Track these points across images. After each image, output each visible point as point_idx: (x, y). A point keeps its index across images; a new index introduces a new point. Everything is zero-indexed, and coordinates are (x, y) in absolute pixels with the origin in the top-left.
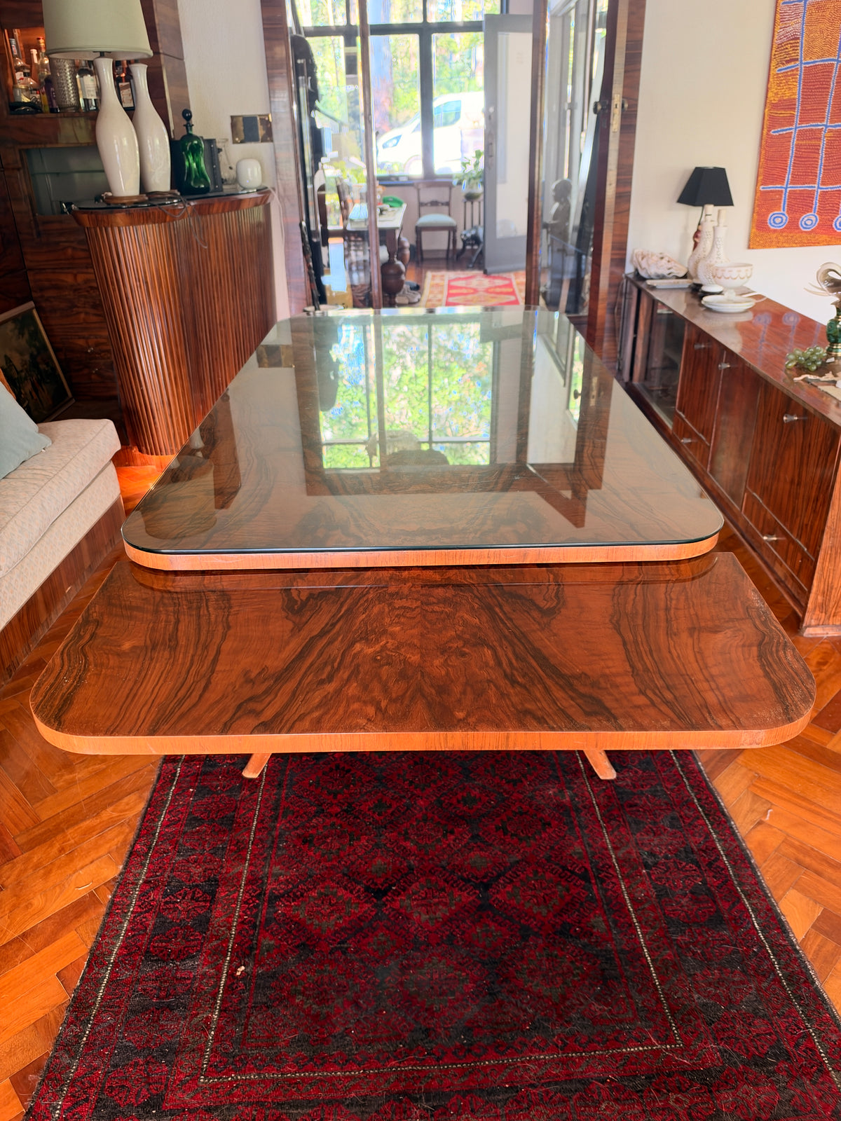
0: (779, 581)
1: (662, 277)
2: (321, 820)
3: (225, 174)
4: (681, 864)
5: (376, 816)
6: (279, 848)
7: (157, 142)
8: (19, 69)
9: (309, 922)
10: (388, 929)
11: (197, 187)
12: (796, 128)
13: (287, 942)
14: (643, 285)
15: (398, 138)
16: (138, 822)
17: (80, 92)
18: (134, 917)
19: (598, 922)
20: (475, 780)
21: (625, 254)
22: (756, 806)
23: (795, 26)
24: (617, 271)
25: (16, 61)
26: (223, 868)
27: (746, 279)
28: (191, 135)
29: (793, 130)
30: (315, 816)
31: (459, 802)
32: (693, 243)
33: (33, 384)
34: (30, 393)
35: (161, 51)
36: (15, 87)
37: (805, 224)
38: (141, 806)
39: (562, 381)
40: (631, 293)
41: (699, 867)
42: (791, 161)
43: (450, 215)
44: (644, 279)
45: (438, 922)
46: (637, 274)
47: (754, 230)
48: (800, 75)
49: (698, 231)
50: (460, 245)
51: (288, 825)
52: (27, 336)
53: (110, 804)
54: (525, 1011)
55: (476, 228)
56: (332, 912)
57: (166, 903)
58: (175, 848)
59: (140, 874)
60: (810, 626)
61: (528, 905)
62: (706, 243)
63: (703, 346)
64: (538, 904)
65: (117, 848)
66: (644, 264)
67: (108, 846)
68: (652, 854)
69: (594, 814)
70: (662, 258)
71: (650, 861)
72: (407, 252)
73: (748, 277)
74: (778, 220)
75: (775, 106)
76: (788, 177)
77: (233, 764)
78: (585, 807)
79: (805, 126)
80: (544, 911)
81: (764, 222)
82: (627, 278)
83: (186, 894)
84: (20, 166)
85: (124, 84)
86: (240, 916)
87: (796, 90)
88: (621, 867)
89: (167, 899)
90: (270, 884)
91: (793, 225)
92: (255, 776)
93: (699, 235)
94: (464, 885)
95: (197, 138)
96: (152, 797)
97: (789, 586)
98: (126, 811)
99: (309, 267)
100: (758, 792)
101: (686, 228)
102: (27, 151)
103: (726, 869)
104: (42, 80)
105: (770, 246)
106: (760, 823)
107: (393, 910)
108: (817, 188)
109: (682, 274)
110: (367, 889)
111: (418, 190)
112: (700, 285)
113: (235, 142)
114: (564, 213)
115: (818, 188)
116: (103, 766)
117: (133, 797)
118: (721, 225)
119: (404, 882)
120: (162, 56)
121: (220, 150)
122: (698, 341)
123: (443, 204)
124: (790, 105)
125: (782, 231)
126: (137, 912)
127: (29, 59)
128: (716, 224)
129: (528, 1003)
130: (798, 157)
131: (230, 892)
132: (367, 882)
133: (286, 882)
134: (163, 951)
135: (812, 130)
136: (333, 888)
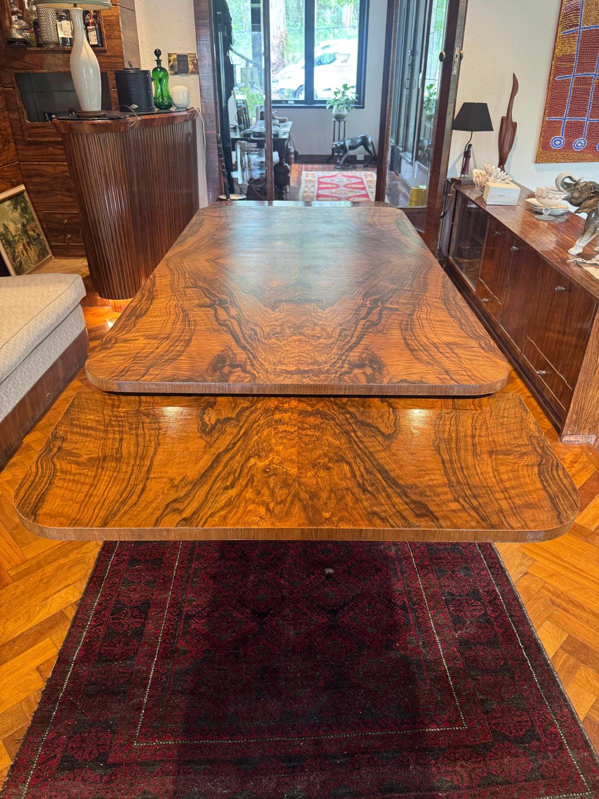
0: (546, 402)
2: (222, 562)
4: (470, 600)
6: (193, 582)
8: (14, 13)
9: (212, 634)
10: (267, 640)
12: (574, 76)
13: (197, 648)
14: (459, 188)
18: (91, 629)
22: (524, 561)
25: (13, 7)
26: (153, 595)
29: (572, 78)
30: (218, 560)
33: (24, 245)
34: (22, 252)
36: (11, 28)
37: (577, 146)
41: (483, 603)
42: (569, 100)
47: (540, 149)
51: (200, 566)
52: (19, 210)
53: (76, 549)
55: (344, 141)
56: (228, 627)
57: (113, 619)
58: (120, 580)
59: (95, 599)
60: (566, 435)
61: (364, 626)
63: (500, 234)
64: (371, 626)
65: (80, 579)
67: (73, 577)
68: (451, 593)
69: (411, 563)
71: (449, 598)
75: (559, 59)
78: (405, 558)
79: (580, 75)
80: (375, 631)
81: (548, 143)
82: (448, 182)
83: (127, 613)
84: (15, 86)
85: (91, 27)
86: (164, 630)
87: (575, 48)
88: (429, 602)
89: (115, 616)
90: (186, 607)
91: (568, 146)
94: (320, 611)
97: (553, 406)
98: (86, 553)
102: (20, 75)
103: (501, 605)
104: (31, 22)
105: (551, 162)
106: (526, 574)
107: (271, 627)
108: (586, 120)
110: (253, 612)
113: (171, 74)
115: (588, 120)
120: (119, 8)
122: (497, 230)
125: (560, 151)
126: (93, 625)
127: (22, 6)
129: (361, 696)
130: (574, 97)
131: (158, 612)
132: (253, 607)
133: (198, 606)
134: (110, 653)
135: (585, 78)
136: (229, 610)
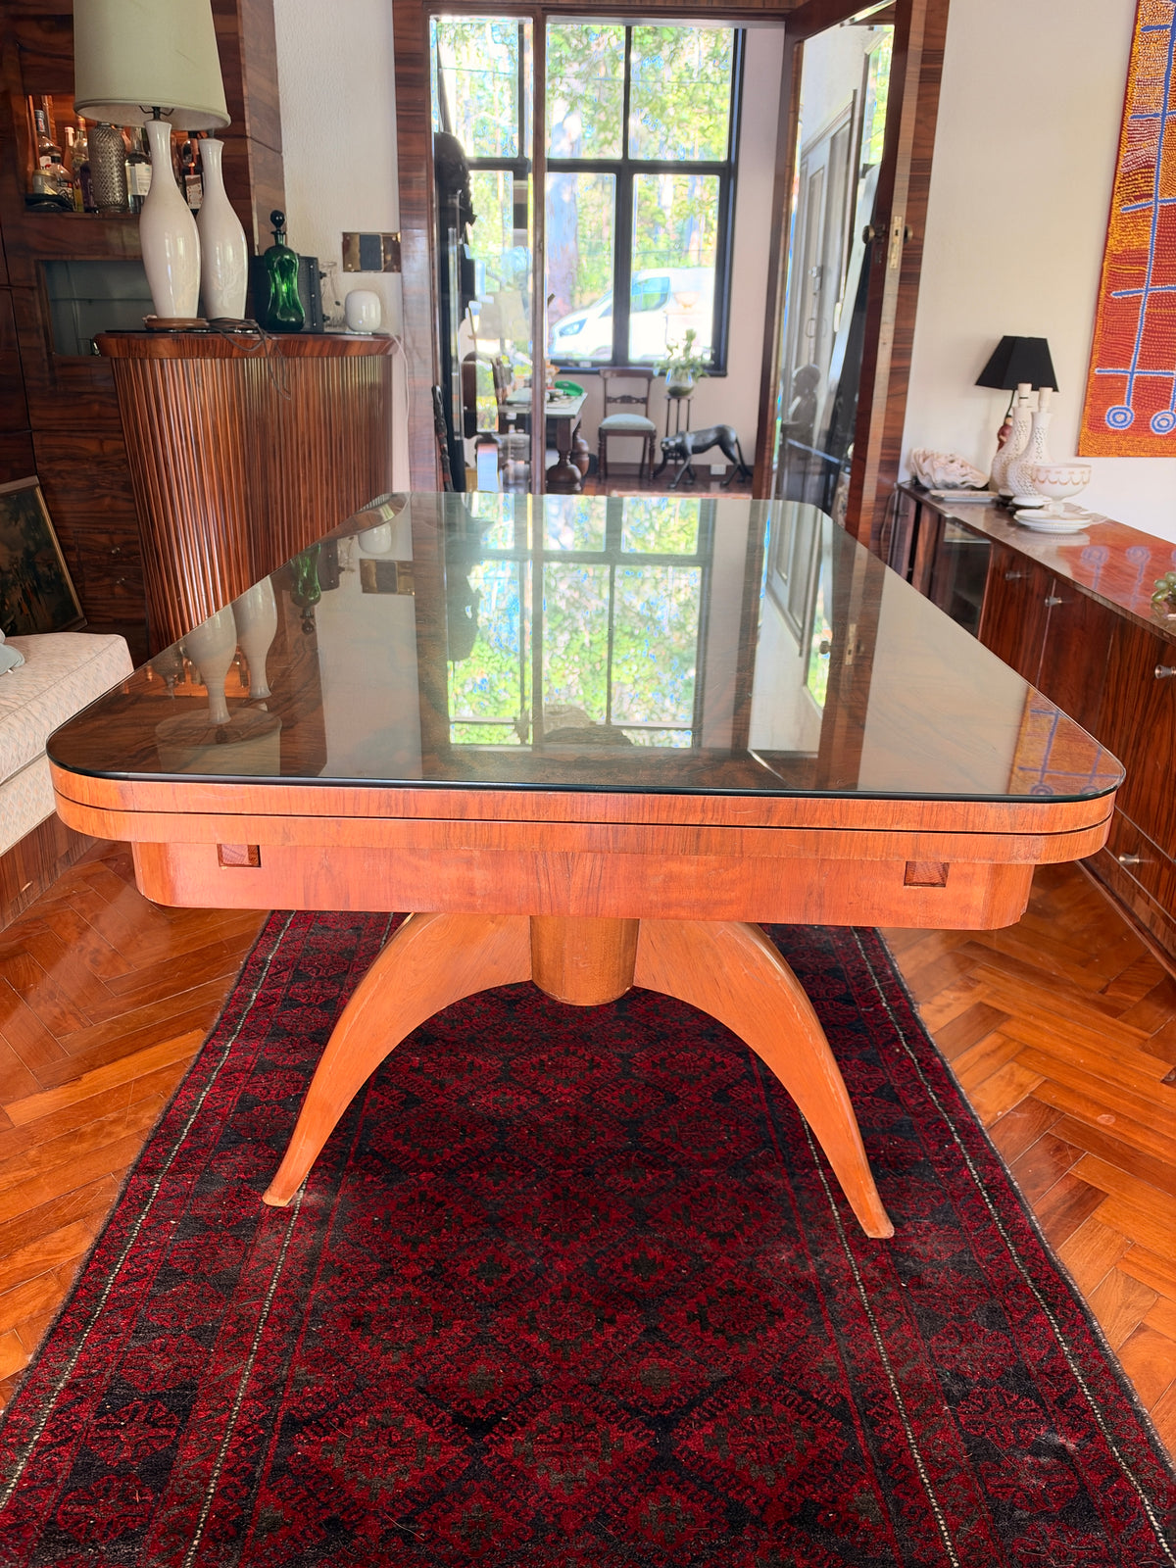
0: (1141, 928)
1: (954, 487)
2: (386, 1287)
3: (329, 310)
4: (1010, 1397)
5: (482, 1286)
6: (310, 1335)
7: (230, 251)
8: (44, 152)
9: (349, 1476)
10: (489, 1496)
11: (285, 320)
12: (1147, 290)
13: (306, 1515)
14: (926, 497)
15: (581, 324)
16: (75, 1272)
17: (129, 186)
18: (39, 1453)
19: (865, 1501)
20: (655, 1230)
21: (899, 455)
22: (1132, 1298)
23: (1148, 149)
24: (887, 481)
25: (44, 142)
26: (208, 1363)
27: (1081, 485)
28: (281, 246)
29: (1143, 293)
30: (377, 1280)
31: (626, 1267)
32: (997, 442)
33: (24, 592)
34: (19, 604)
35: (248, 134)
36: (35, 174)
37: (1159, 425)
38: (86, 1244)
39: (798, 648)
40: (906, 508)
41: (1043, 1405)
42: (1139, 336)
43: (647, 416)
44: (925, 490)
45: (580, 1487)
46: (916, 482)
47: (1086, 430)
48: (1155, 216)
49: (1005, 426)
50: (659, 458)
51: (329, 1293)
52: (22, 523)
53: (33, 1239)
55: (682, 435)
56: (392, 1458)
57: (99, 1426)
58: (130, 1324)
59: (62, 1370)
61: (741, 1462)
62: (1019, 440)
63: (1019, 576)
64: (759, 1461)
65: (32, 1319)
66: (926, 467)
67: (15, 1314)
68: (959, 1376)
69: (856, 1299)
70: (952, 462)
71: (956, 1389)
72: (586, 459)
73: (1084, 483)
74: (1120, 418)
75: (1116, 258)
76: (1135, 357)
77: (250, 1180)
78: (840, 1286)
79: (1159, 289)
80: (770, 1476)
81: (1100, 419)
82: (900, 488)
83: (136, 1411)
84: (35, 284)
85: (192, 177)
86: (226, 1460)
87: (1148, 238)
88: (905, 1398)
89: (103, 1420)
90: (287, 1400)
91: (1141, 426)
92: (283, 1203)
93: (1007, 432)
94: (628, 1420)
95: (290, 252)
96: (105, 1231)
97: (1159, 937)
98: (59, 1251)
99: (442, 450)
100: (1134, 1272)
101: (987, 422)
102: (48, 264)
103: (1088, 1410)
104: (77, 169)
105: (1107, 455)
106: (1141, 1329)
107: (502, 1460)
109: (981, 485)
110: (458, 1419)
111: (605, 380)
112: (1010, 498)
113: (346, 269)
114: (808, 411)
116: (33, 1172)
117: (74, 1228)
118: (1044, 410)
119: (525, 1408)
120: (249, 142)
121: (322, 275)
122: (1011, 568)
123: (638, 401)
124: (1139, 258)
125: (1125, 433)
126: (44, 1444)
127: (61, 139)
128: (1035, 409)
130: (1149, 331)
131: (216, 1410)
132: (458, 1405)
133: (319, 1398)
134: (79, 1522)
135: (1170, 294)
136: (397, 1412)
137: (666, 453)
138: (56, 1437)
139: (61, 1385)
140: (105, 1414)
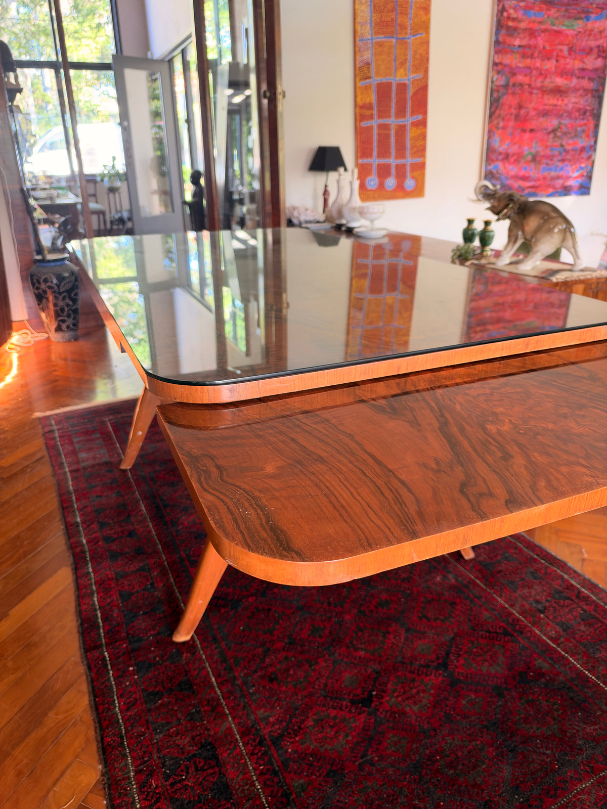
2: (273, 657)
4: (560, 602)
5: (318, 639)
6: (252, 694)
9: (322, 750)
13: (316, 775)
19: (541, 664)
23: (368, 55)
26: (209, 730)
29: (374, 123)
30: (265, 656)
43: (97, 202)
45: (429, 707)
48: (374, 88)
49: (325, 191)
50: (109, 226)
54: (544, 754)
56: (337, 732)
57: (172, 785)
58: (148, 728)
65: (83, 750)
66: (296, 214)
69: (478, 585)
70: (306, 210)
71: (540, 607)
74: (372, 183)
75: (362, 107)
76: (375, 154)
77: (159, 633)
81: (365, 185)
83: (188, 768)
86: (255, 769)
87: (373, 98)
88: (525, 618)
89: (171, 780)
90: (264, 729)
91: (381, 186)
92: (188, 638)
93: (327, 193)
94: (427, 671)
96: (93, 688)
100: (565, 540)
103: (589, 596)
106: (584, 559)
108: (393, 161)
110: (353, 703)
112: (345, 224)
116: (19, 674)
117: (70, 694)
118: (355, 180)
124: (370, 107)
125: (375, 190)
130: (379, 142)
131: (231, 749)
132: (349, 696)
133: (278, 722)
135: (385, 124)
136: (322, 711)
137: (112, 222)
138: (151, 800)
139: (132, 774)
140: (170, 776)
